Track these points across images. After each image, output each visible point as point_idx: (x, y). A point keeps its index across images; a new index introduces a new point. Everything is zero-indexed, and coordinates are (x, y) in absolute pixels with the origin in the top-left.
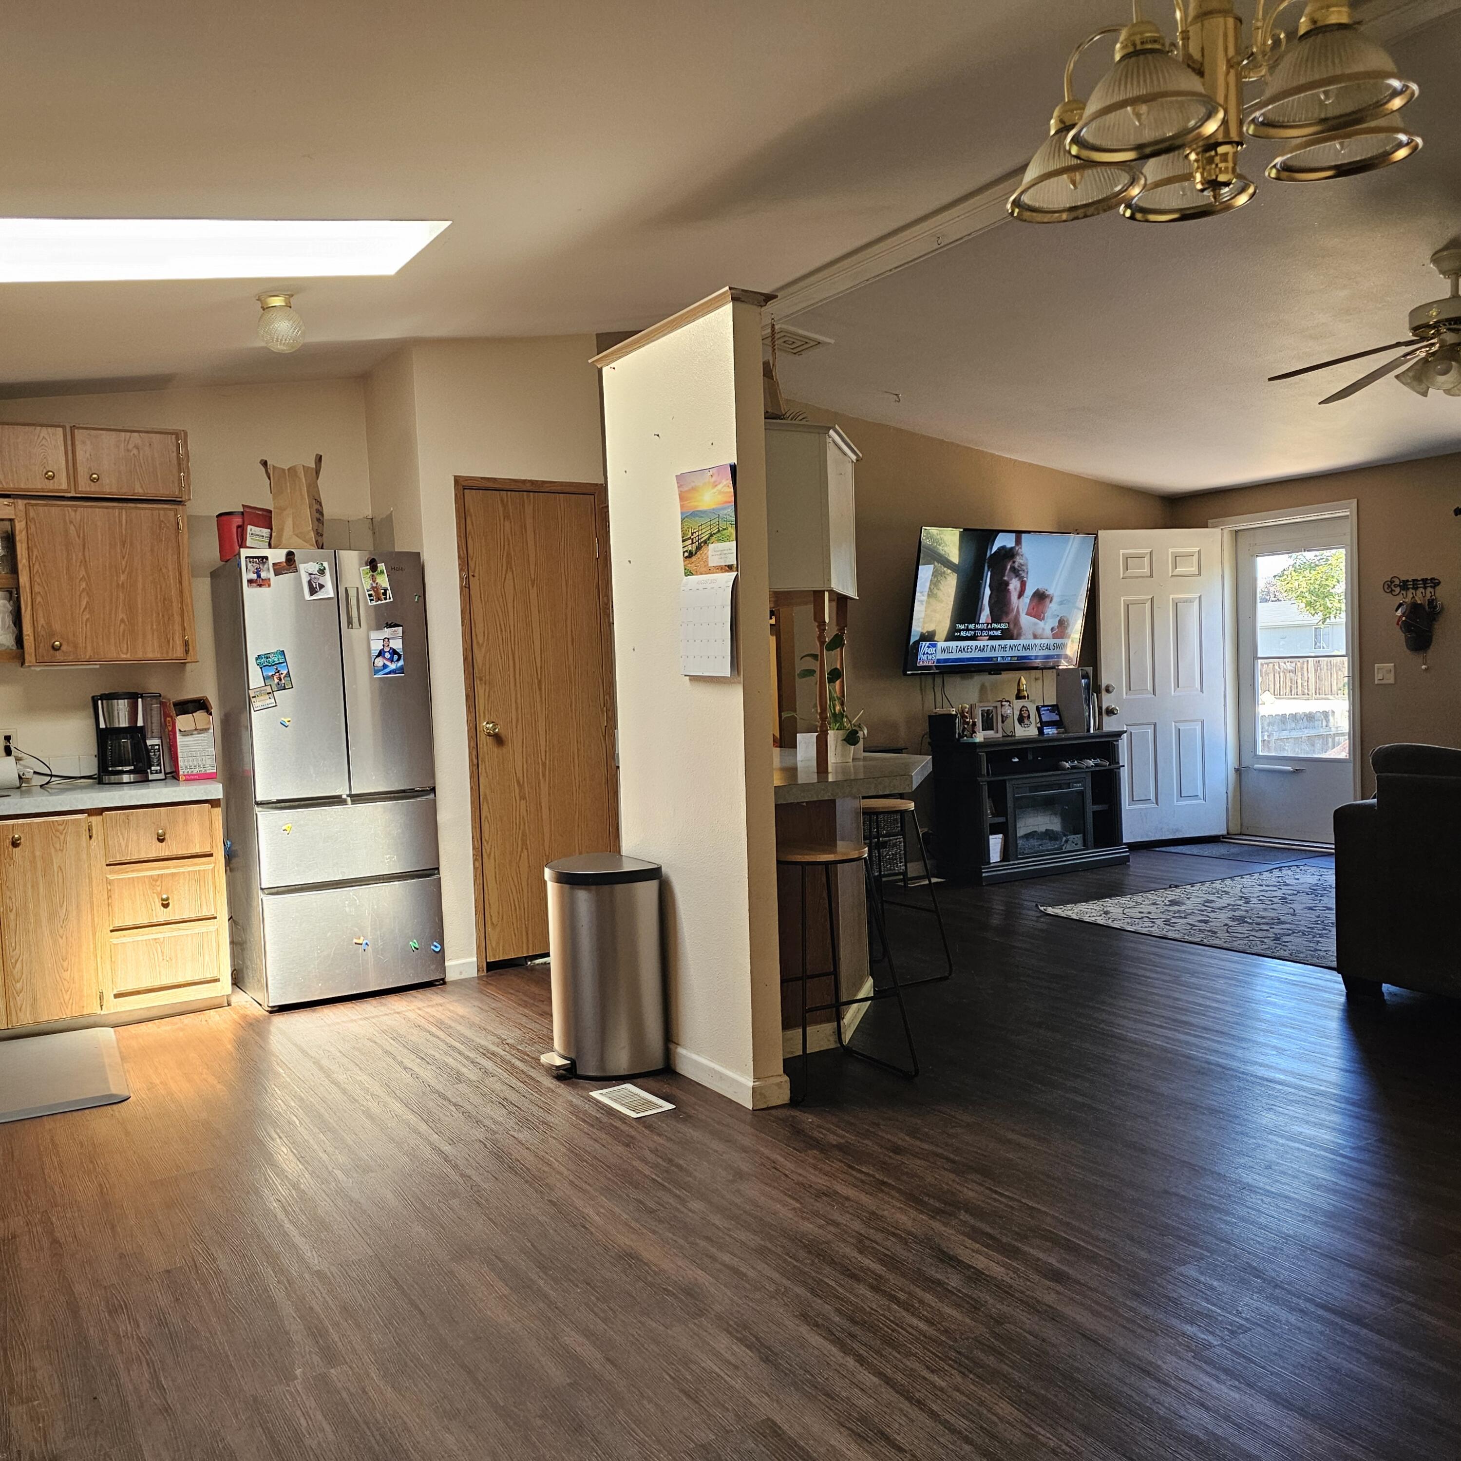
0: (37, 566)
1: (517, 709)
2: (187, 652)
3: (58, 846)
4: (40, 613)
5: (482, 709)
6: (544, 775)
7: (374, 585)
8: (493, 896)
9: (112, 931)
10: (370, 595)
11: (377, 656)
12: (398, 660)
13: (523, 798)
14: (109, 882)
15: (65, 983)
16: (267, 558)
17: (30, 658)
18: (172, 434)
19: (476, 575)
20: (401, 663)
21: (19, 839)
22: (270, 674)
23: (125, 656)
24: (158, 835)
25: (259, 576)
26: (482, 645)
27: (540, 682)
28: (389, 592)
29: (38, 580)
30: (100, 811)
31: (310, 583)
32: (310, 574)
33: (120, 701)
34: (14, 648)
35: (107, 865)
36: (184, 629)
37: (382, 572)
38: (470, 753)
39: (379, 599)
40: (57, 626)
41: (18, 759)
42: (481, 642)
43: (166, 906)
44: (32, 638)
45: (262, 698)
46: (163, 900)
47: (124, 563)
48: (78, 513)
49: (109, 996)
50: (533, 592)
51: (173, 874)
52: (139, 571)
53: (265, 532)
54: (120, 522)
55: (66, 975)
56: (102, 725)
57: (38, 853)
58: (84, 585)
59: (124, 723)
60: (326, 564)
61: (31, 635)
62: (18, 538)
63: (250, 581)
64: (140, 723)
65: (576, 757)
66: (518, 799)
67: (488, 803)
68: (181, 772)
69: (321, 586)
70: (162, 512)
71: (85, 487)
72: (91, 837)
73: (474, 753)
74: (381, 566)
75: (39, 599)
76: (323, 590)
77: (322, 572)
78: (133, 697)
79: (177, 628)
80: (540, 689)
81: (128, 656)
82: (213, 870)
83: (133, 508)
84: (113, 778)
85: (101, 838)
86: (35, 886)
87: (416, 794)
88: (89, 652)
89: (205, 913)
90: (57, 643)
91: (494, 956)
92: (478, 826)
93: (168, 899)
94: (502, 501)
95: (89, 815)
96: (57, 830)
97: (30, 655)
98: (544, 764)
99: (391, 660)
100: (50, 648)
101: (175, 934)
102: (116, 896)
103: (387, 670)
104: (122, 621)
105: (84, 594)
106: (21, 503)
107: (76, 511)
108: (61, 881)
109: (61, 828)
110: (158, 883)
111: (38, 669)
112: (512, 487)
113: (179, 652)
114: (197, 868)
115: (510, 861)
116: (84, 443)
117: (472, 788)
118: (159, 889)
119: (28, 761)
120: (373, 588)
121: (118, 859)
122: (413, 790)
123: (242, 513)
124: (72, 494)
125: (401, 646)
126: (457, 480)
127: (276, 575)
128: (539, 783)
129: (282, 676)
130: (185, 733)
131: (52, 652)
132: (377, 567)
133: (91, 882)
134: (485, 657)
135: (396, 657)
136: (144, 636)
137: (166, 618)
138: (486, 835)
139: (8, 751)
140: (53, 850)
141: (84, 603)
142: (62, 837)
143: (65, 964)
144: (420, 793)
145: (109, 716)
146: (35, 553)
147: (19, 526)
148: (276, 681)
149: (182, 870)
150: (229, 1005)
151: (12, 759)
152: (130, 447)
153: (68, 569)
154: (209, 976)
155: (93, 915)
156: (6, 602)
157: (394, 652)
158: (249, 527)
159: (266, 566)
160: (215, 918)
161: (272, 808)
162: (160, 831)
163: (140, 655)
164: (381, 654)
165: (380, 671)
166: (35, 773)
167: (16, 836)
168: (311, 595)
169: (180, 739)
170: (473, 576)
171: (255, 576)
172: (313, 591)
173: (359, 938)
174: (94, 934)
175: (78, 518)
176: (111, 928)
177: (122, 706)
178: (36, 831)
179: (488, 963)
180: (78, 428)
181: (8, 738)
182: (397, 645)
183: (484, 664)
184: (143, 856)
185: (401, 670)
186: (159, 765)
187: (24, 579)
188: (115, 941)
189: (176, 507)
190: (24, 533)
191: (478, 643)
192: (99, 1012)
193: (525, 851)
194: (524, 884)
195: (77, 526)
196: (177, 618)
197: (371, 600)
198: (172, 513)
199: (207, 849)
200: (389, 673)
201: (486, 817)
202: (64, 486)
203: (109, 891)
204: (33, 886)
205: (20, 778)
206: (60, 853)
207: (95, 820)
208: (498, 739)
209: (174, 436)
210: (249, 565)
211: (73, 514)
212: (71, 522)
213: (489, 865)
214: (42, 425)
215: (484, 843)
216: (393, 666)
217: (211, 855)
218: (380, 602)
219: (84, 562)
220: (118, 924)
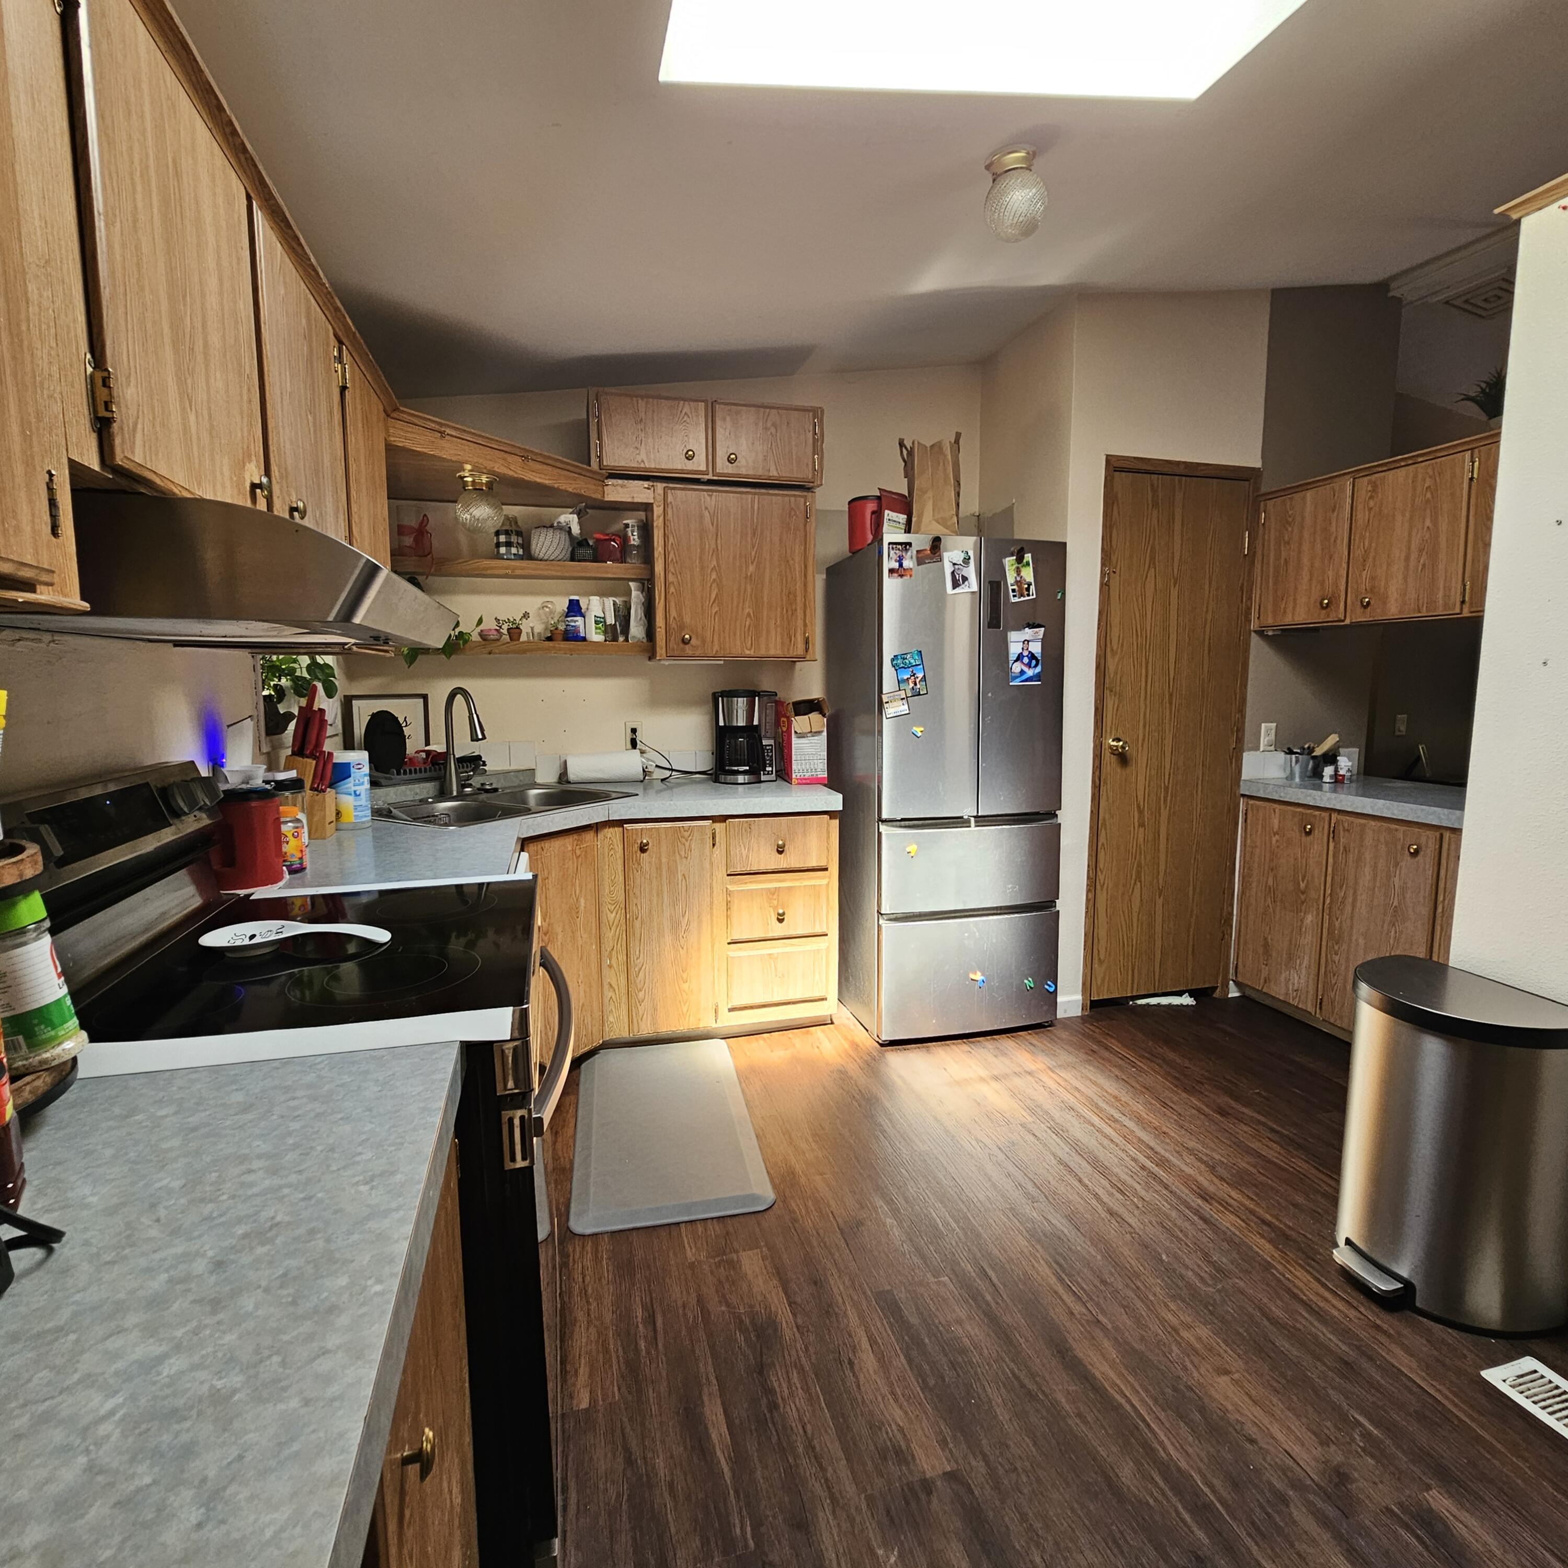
0: (672, 555)
1: (1144, 726)
2: (807, 650)
3: (683, 853)
4: (673, 604)
5: (1109, 724)
6: (1165, 801)
7: (1018, 579)
8: (1102, 932)
9: (729, 943)
10: (1014, 591)
11: (1015, 661)
12: (1036, 666)
13: (1142, 825)
14: (728, 893)
15: (684, 994)
16: (910, 544)
17: (661, 651)
18: (809, 411)
19: (1118, 572)
20: (1038, 669)
21: (647, 844)
22: (905, 677)
23: (748, 652)
24: (778, 846)
25: (901, 565)
26: (1116, 653)
27: (1171, 695)
28: (1032, 588)
29: (673, 570)
30: (723, 818)
31: (953, 573)
32: (954, 564)
33: (740, 699)
34: (645, 641)
35: (728, 875)
36: (805, 625)
37: (1028, 564)
38: (1094, 773)
39: (1022, 595)
40: (687, 619)
41: (642, 752)
42: (1115, 648)
43: (781, 921)
44: (664, 631)
45: (895, 704)
46: (779, 914)
47: (753, 553)
48: (713, 497)
49: (723, 1010)
50: (1174, 593)
51: (790, 888)
52: (768, 563)
53: (902, 518)
54: (752, 507)
55: (685, 986)
56: (721, 723)
57: (664, 860)
58: (714, 576)
59: (741, 723)
60: (971, 553)
61: (663, 627)
62: (655, 524)
63: (891, 571)
64: (756, 722)
65: (1200, 782)
66: (1136, 824)
67: (1106, 829)
68: (794, 776)
69: (965, 579)
70: (793, 499)
71: (724, 468)
72: (714, 845)
73: (1097, 773)
74: (1028, 557)
75: (672, 589)
76: (966, 583)
77: (966, 561)
78: (751, 695)
79: (800, 623)
80: (1171, 704)
81: (752, 653)
82: (828, 885)
83: (764, 494)
84: (730, 778)
85: (723, 846)
86: (660, 894)
87: (1039, 817)
88: (716, 647)
89: (818, 930)
90: (687, 636)
91: (1099, 995)
92: (1094, 854)
93: (783, 914)
94: (1152, 485)
95: (713, 822)
96: (683, 837)
97: (661, 648)
98: (1167, 788)
99: (1029, 665)
100: (680, 641)
101: (788, 949)
102: (735, 907)
103: (1024, 677)
104: (749, 615)
105: (714, 585)
106: (660, 486)
107: (711, 496)
108: (684, 889)
109: (686, 834)
110: (775, 897)
111: (667, 663)
112: (1165, 470)
113: (800, 650)
114: (812, 882)
115: (1123, 894)
116: (724, 419)
117: (1092, 812)
118: (775, 902)
119: (651, 754)
120: (1017, 582)
121: (738, 870)
122: (1037, 813)
123: (879, 498)
124: (710, 477)
125: (1040, 651)
126: (1109, 459)
127: (918, 565)
128: (1160, 809)
129: (918, 681)
130: (801, 736)
131: (682, 645)
132: (1023, 557)
133: (712, 892)
134: (1117, 665)
135: (1034, 662)
136: (768, 631)
137: (790, 613)
138: (1101, 865)
139: (634, 744)
140: (678, 857)
141: (713, 596)
142: (687, 844)
143: (685, 976)
144: (1045, 817)
145: (729, 715)
146: (671, 540)
147: (658, 511)
148: (912, 685)
149: (797, 884)
150: (832, 1023)
151: (637, 752)
152: (769, 424)
153: (701, 558)
154: (817, 994)
155: (712, 927)
156: (639, 593)
157: (1032, 656)
158: (887, 512)
159: (909, 553)
160: (826, 935)
161: (896, 826)
162: (780, 843)
163: (763, 652)
164: (1019, 658)
165: (1017, 677)
166: (657, 766)
167: (645, 841)
168: (954, 588)
169: (795, 741)
170: (1114, 572)
171: (896, 565)
172: (955, 585)
173: (975, 974)
174: (713, 947)
175: (713, 503)
176: (729, 941)
177: (741, 703)
178: (663, 836)
179: (1091, 1001)
180: (719, 403)
181: (634, 731)
182: (1036, 648)
183: (1116, 673)
184: (763, 868)
185: (1037, 677)
186: (771, 765)
187: (659, 568)
188: (731, 954)
189: (805, 494)
190: (662, 518)
191: (1112, 650)
192: (714, 1025)
193: (1139, 884)
194: (1135, 920)
195: (712, 512)
196: (800, 613)
197: (1014, 596)
198: (802, 500)
199: (823, 864)
200: (1026, 680)
201: (1103, 845)
202: (703, 467)
203: (728, 903)
204: (658, 895)
205: (644, 771)
206: (684, 860)
207: (719, 827)
208: (1123, 758)
209: (811, 414)
210: (892, 552)
211: (708, 498)
212: (706, 508)
213: (1102, 898)
214: (685, 400)
215: (1099, 873)
216: (1030, 673)
217: (826, 869)
218: (1022, 599)
219: (716, 550)
220: (736, 937)
